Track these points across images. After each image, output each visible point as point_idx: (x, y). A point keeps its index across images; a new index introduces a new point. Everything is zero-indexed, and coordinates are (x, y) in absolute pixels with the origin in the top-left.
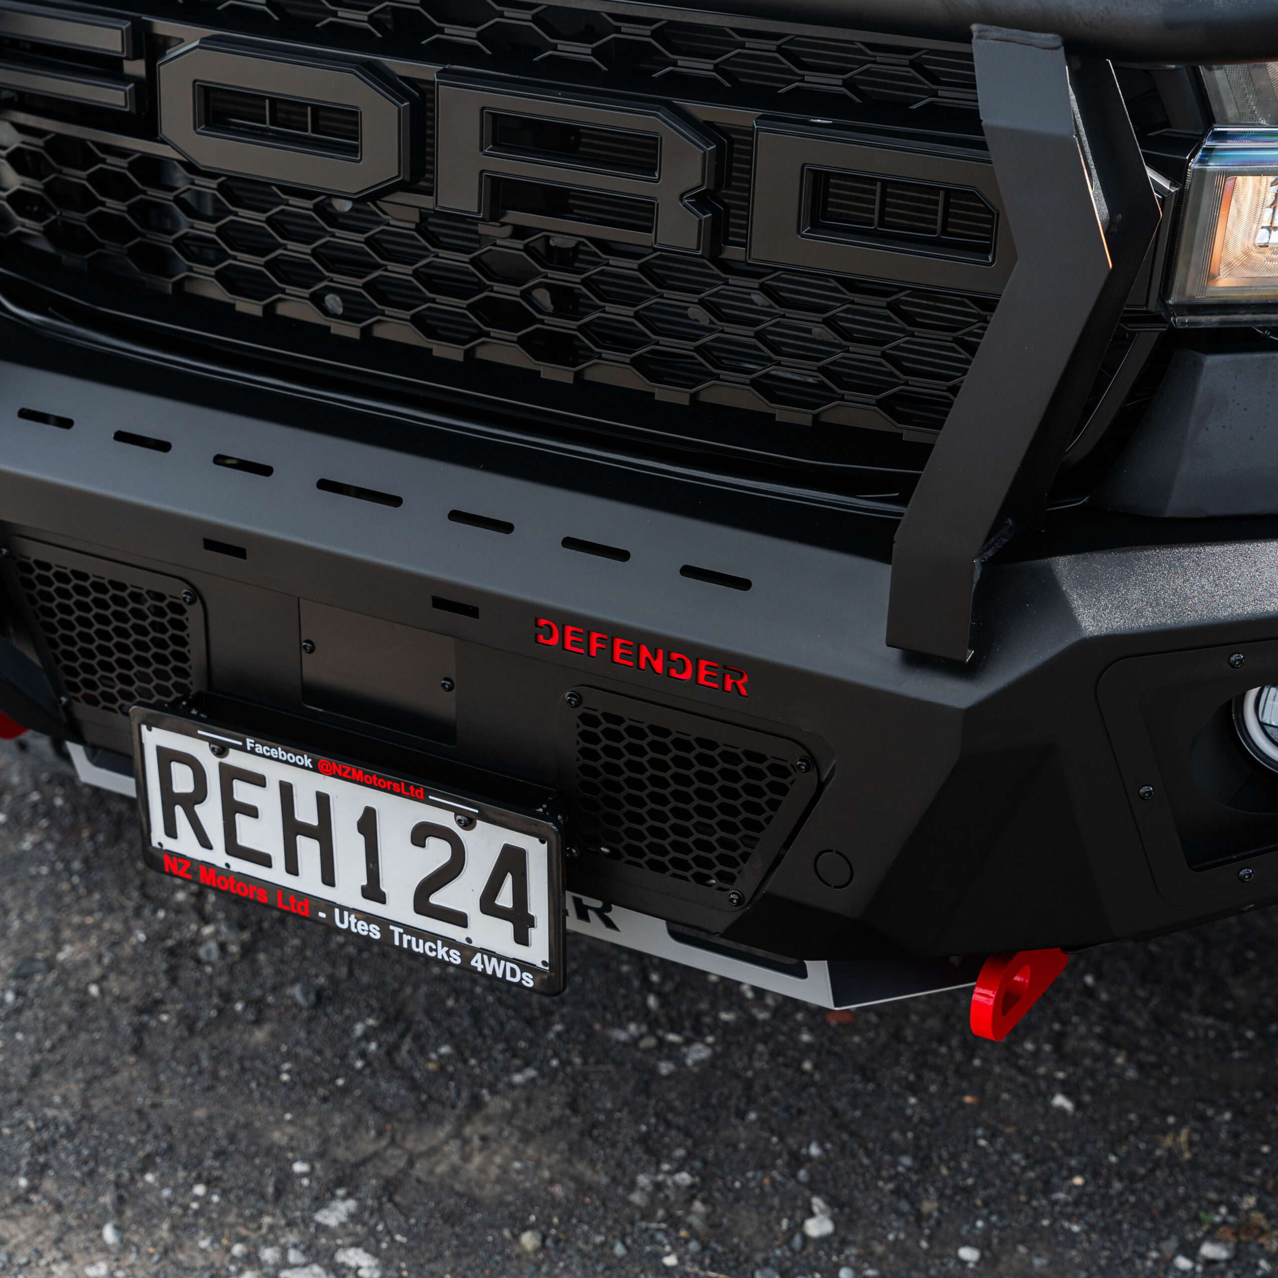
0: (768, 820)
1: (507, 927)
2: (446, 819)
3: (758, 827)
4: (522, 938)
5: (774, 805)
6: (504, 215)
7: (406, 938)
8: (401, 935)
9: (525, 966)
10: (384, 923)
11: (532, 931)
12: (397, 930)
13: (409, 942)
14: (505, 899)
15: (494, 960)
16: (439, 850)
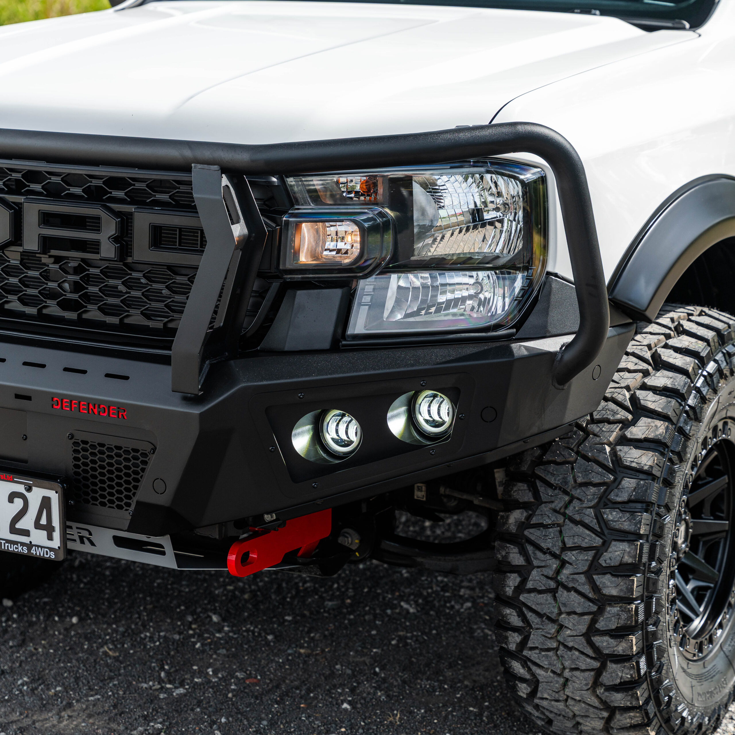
0: (141, 477)
1: (44, 533)
2: (20, 488)
3: (138, 481)
4: (50, 538)
5: (143, 470)
6: (49, 252)
7: (6, 545)
8: (4, 544)
9: (51, 549)
11: (54, 534)
12: (3, 542)
13: (8, 546)
14: (43, 521)
15: (40, 549)
16: (19, 503)
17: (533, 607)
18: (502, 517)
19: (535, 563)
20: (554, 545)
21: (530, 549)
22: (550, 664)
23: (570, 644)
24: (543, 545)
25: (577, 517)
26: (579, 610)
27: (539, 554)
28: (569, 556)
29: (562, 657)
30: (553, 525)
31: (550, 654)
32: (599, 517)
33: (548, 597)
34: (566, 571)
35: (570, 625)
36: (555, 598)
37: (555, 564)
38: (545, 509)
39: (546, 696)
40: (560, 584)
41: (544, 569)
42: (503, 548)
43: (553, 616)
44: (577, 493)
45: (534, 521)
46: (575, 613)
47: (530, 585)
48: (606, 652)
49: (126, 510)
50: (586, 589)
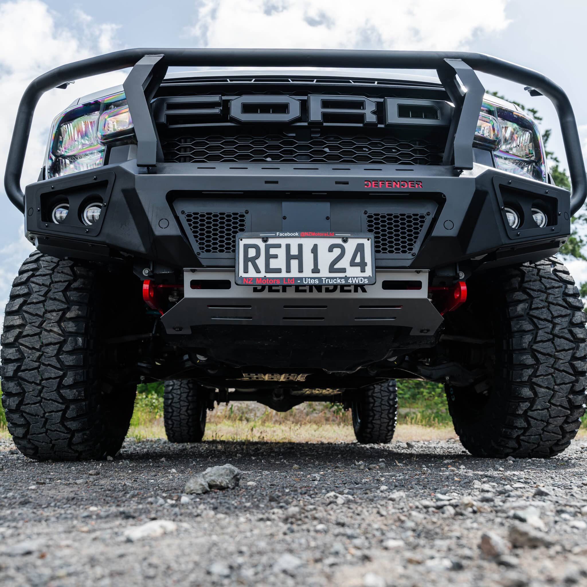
0: (420, 231)
1: (358, 269)
2: (339, 241)
3: (418, 233)
4: (363, 271)
5: (421, 226)
7: (327, 280)
8: (325, 280)
9: (364, 278)
10: (320, 279)
11: (366, 268)
12: (324, 279)
13: (328, 281)
14: (358, 260)
15: (355, 279)
16: (337, 252)
17: (542, 351)
18: (512, 310)
19: (540, 326)
20: (548, 316)
21: (535, 320)
22: (548, 384)
23: (562, 369)
24: (542, 317)
25: (555, 302)
26: (567, 348)
27: (541, 322)
28: (557, 321)
29: (556, 377)
30: (543, 307)
31: (550, 376)
32: (565, 301)
33: (550, 343)
34: (558, 328)
35: (562, 357)
36: (553, 343)
37: (551, 326)
38: (536, 301)
39: (539, 407)
40: (555, 336)
41: (545, 329)
42: (517, 324)
43: (553, 354)
44: (550, 291)
45: (533, 306)
46: (564, 350)
47: (539, 339)
48: (580, 370)
49: (409, 253)
50: (569, 336)
